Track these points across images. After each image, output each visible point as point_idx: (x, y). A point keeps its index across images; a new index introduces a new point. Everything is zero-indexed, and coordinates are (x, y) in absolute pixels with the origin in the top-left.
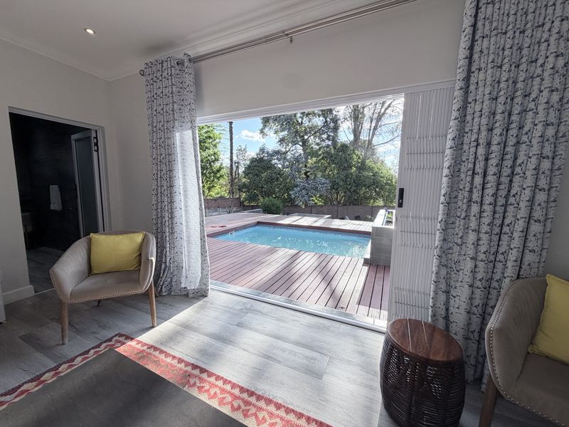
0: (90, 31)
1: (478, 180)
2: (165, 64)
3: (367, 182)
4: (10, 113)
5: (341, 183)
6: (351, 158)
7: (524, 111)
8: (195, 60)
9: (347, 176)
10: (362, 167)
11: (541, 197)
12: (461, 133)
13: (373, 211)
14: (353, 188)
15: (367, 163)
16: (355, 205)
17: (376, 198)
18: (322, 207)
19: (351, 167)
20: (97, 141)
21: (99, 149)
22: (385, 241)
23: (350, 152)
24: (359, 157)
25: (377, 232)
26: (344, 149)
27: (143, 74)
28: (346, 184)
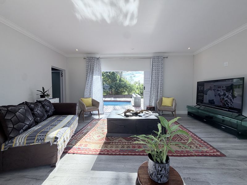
0: (77, 50)
1: (154, 85)
2: (93, 59)
3: (123, 86)
4: (52, 68)
5: (114, 86)
6: (117, 77)
7: (159, 76)
8: (98, 59)
9: (116, 84)
10: (120, 80)
11: (161, 87)
12: (152, 79)
13: (125, 96)
14: (118, 88)
15: (122, 79)
16: (118, 94)
17: (125, 92)
18: (106, 96)
19: (117, 81)
20: (62, 74)
21: (62, 76)
22: (137, 100)
23: (116, 75)
24: (119, 77)
25: (135, 98)
26: (113, 73)
27: (84, 58)
28: (116, 87)
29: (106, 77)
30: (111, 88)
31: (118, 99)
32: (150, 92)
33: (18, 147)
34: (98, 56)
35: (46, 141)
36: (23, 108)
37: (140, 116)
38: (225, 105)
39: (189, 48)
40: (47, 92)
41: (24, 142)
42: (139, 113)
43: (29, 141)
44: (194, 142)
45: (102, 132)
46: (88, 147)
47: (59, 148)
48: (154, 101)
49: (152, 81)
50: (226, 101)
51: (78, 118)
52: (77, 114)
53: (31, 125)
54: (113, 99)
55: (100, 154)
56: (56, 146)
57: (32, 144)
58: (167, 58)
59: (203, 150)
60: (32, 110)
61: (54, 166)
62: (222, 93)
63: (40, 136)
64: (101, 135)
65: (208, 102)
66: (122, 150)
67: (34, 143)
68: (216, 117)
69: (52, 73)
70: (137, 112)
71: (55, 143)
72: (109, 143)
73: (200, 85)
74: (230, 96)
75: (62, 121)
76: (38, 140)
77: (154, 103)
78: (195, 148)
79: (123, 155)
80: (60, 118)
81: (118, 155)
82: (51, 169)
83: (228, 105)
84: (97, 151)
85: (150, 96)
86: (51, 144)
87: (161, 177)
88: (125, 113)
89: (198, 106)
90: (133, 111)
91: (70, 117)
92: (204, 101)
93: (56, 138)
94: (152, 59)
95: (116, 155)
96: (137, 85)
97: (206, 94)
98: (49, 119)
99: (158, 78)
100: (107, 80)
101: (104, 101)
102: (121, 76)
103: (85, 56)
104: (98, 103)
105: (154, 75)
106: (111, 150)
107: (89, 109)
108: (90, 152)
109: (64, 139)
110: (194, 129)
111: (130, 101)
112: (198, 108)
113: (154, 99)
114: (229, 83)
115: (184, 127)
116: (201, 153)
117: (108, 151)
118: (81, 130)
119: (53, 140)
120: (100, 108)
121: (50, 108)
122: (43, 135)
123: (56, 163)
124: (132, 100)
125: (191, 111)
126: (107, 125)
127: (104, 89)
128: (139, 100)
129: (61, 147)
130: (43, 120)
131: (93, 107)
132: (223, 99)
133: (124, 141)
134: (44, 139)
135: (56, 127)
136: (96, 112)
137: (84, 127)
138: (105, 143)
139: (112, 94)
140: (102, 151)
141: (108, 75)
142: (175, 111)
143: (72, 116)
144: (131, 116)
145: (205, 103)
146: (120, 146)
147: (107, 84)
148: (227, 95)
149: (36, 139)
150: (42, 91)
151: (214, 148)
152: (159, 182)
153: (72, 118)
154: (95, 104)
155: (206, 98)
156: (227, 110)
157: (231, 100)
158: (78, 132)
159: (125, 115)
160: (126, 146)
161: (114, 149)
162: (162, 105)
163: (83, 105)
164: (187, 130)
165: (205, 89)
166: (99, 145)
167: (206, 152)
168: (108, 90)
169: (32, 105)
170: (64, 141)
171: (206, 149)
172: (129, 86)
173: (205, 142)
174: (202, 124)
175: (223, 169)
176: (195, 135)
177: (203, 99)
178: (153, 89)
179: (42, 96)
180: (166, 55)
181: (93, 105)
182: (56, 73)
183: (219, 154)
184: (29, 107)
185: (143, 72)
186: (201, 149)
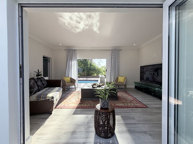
0: (60, 44)
1: (113, 68)
2: (72, 50)
3: (93, 69)
4: (43, 57)
5: (86, 70)
6: (88, 63)
8: (75, 50)
9: (87, 68)
10: (91, 65)
11: (117, 70)
12: (111, 64)
13: (94, 77)
14: (89, 71)
15: (92, 64)
16: (89, 76)
17: (94, 74)
18: (80, 77)
19: (88, 65)
20: (49, 60)
21: (49, 62)
22: (102, 79)
23: (87, 61)
24: (90, 62)
25: (101, 78)
26: (85, 60)
27: (65, 50)
28: (87, 70)
29: (80, 62)
30: (84, 71)
31: (89, 79)
32: (111, 73)
33: (32, 101)
34: (75, 48)
35: (48, 98)
36: (33, 81)
37: (102, 87)
38: (154, 80)
39: (135, 45)
40: (41, 73)
41: (35, 99)
42: (102, 86)
43: (38, 99)
44: (133, 102)
45: (78, 98)
46: (69, 105)
47: (54, 102)
48: (113, 79)
49: (111, 65)
50: (155, 78)
51: (62, 89)
52: (61, 87)
53: (37, 91)
54: (85, 79)
55: (77, 108)
56: (53, 101)
57: (40, 100)
58: (121, 50)
59: (137, 105)
60: (36, 82)
61: (51, 114)
62: (153, 73)
63: (44, 96)
64: (77, 99)
65: (146, 79)
66: (90, 106)
67: (41, 99)
68: (151, 89)
69: (43, 60)
70: (100, 85)
71: (52, 100)
72: (82, 103)
73: (142, 68)
74: (157, 75)
75: (53, 90)
76: (43, 98)
77: (113, 80)
78: (133, 105)
79: (91, 108)
80: (52, 88)
81: (87, 108)
82: (49, 115)
83: (156, 80)
84: (75, 107)
85: (110, 76)
86: (50, 100)
87: (105, 105)
88: (93, 86)
89: (141, 82)
90: (98, 84)
91: (57, 88)
92: (144, 79)
93: (53, 97)
94: (111, 51)
95: (86, 108)
96: (104, 68)
97: (145, 74)
98: (44, 89)
99: (115, 63)
100: (81, 65)
101: (78, 80)
102: (91, 62)
103: (66, 48)
104: (75, 80)
105: (113, 62)
106: (84, 106)
107: (69, 84)
108: (71, 108)
109: (56, 99)
110: (136, 95)
111: (98, 80)
112: (141, 83)
113: (113, 78)
114: (156, 67)
115: (130, 95)
116: (136, 106)
117: (82, 107)
118: (64, 97)
119: (51, 98)
120: (76, 84)
121: (45, 82)
122: (45, 96)
123: (52, 112)
124: (99, 79)
125: (137, 85)
126: (81, 94)
127: (78, 71)
128: (103, 79)
129: (55, 102)
130: (42, 89)
131: (71, 83)
132: (153, 77)
133: (92, 102)
134: (46, 98)
135: (51, 92)
136: (73, 87)
137: (65, 96)
138: (80, 103)
139: (84, 76)
140: (78, 107)
141: (81, 61)
142: (126, 85)
143: (59, 88)
144: (96, 87)
145: (145, 80)
146: (89, 104)
147: (80, 68)
148: (155, 74)
149: (42, 97)
150: (38, 72)
151: (143, 104)
152: (104, 108)
153: (59, 89)
154: (73, 81)
155: (145, 77)
156: (155, 83)
157: (157, 77)
158: (62, 98)
159: (93, 87)
160: (92, 104)
161: (85, 106)
162: (118, 81)
163: (65, 81)
164: (132, 96)
165: (144, 71)
166: (76, 104)
167: (139, 106)
168: (81, 72)
169: (36, 80)
170: (57, 100)
171: (139, 105)
172: (97, 70)
173: (140, 102)
174: (142, 93)
175: (144, 112)
176: (136, 98)
177: (143, 77)
178: (112, 71)
179: (37, 76)
180: (120, 48)
181: (71, 82)
182: (46, 60)
183: (145, 106)
184: (35, 80)
185: (106, 59)
186: (136, 105)
